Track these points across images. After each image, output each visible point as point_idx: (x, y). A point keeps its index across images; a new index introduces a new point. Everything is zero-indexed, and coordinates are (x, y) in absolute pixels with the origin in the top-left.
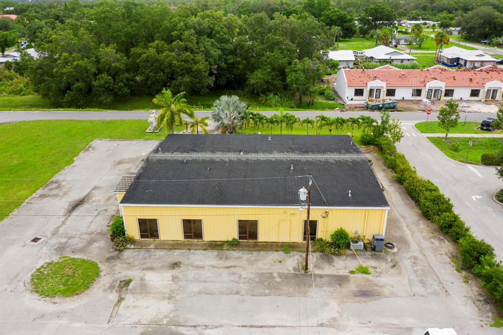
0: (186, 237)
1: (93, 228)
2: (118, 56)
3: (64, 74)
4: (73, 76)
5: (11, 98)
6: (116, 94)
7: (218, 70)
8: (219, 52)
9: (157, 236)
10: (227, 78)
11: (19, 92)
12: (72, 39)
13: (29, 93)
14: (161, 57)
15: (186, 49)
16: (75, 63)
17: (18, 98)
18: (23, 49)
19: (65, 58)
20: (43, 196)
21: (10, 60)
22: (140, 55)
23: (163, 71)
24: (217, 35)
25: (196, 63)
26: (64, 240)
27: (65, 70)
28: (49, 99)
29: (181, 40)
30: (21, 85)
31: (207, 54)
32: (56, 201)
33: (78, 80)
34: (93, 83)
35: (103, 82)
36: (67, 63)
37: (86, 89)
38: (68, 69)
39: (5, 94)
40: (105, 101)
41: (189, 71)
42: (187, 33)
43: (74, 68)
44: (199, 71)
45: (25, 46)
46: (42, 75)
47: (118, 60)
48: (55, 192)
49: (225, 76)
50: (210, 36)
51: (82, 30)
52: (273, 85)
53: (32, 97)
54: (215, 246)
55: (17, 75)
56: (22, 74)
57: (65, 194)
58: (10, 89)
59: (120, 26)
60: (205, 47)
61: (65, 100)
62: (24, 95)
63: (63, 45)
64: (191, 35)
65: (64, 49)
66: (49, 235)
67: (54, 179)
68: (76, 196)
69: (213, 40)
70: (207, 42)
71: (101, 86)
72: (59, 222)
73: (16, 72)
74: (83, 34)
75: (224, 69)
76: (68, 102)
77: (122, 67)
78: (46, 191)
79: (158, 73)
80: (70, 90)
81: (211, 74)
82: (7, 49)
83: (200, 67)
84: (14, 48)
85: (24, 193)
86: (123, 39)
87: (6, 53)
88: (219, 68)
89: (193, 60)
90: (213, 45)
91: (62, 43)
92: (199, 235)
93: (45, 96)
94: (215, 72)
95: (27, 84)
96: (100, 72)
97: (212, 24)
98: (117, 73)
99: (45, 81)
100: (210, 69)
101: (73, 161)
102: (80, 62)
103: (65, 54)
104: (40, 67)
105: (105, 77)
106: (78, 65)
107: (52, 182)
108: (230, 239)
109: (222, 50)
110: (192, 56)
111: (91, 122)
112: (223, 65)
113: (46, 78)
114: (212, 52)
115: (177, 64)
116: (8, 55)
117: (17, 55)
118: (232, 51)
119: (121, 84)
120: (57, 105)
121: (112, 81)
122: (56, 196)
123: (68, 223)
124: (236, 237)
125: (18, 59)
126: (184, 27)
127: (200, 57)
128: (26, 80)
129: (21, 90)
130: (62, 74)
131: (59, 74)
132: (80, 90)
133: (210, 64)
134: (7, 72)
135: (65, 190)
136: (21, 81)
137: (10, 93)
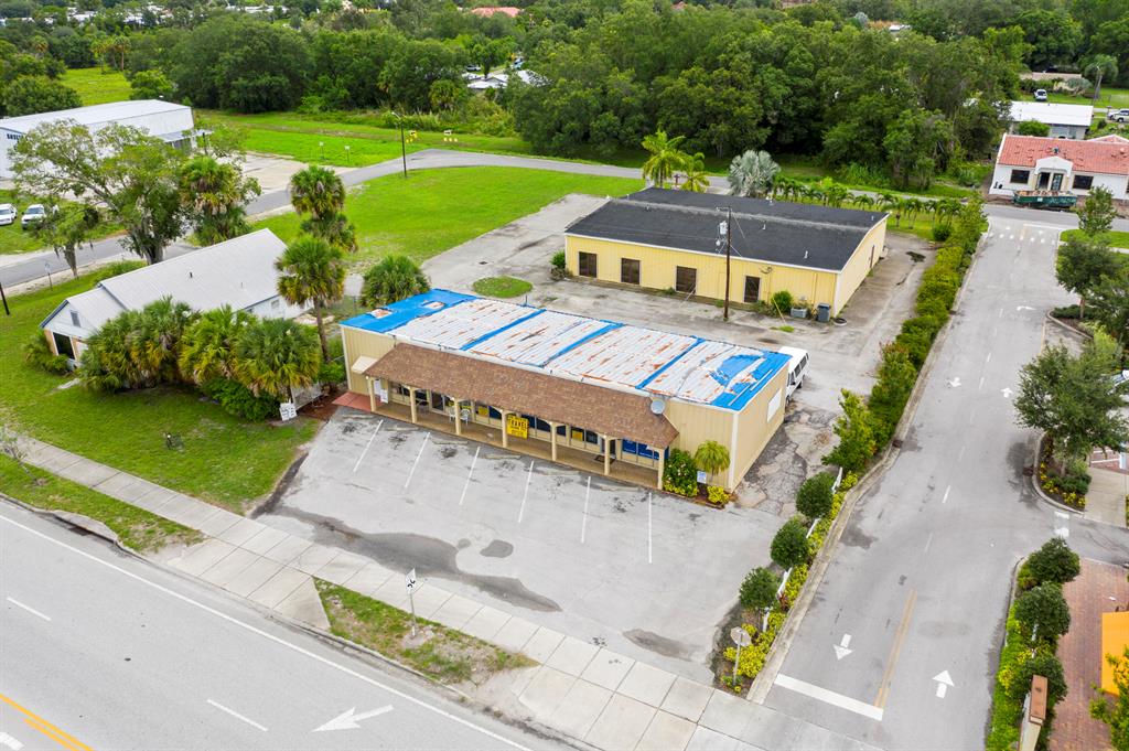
0: (623, 280)
1: (537, 263)
2: (635, 87)
3: (557, 107)
4: (567, 112)
5: (486, 139)
6: (621, 144)
7: (779, 120)
8: (786, 91)
9: (596, 276)
10: (795, 134)
11: (495, 132)
12: (575, 59)
13: (510, 135)
14: (691, 91)
15: (733, 82)
16: (573, 93)
17: (495, 140)
18: (514, 70)
19: (562, 86)
20: (499, 234)
21: (494, 85)
22: (664, 87)
23: (691, 113)
24: (790, 63)
25: (741, 105)
26: (507, 267)
27: (558, 103)
28: (533, 143)
29: (728, 68)
30: (502, 123)
31: (764, 93)
32: (510, 240)
33: (573, 119)
34: (592, 123)
35: (605, 124)
36: (562, 93)
37: (582, 133)
38: (562, 101)
39: (479, 132)
40: (604, 152)
41: (728, 116)
42: (737, 58)
43: (571, 101)
44: (743, 117)
45: (519, 65)
46: (530, 108)
47: (633, 94)
48: (511, 233)
49: (792, 129)
50: (778, 64)
51: (593, 46)
52: (862, 150)
53: (514, 139)
54: (650, 292)
55: (499, 107)
56: (505, 108)
57: (521, 236)
58: (485, 126)
59: (648, 42)
60: (762, 82)
61: (553, 146)
62: (503, 136)
63: (563, 67)
64: (745, 61)
65: (563, 73)
66: (496, 261)
67: (513, 223)
68: (529, 239)
69: (780, 70)
70: (769, 72)
71: (601, 129)
72: (508, 255)
73: (499, 104)
74: (593, 51)
75: (791, 118)
76: (555, 149)
77: (636, 103)
78: (502, 231)
79: (684, 115)
80: (560, 131)
81: (764, 123)
82: (492, 68)
83: (745, 111)
84: (502, 68)
85: (480, 230)
86: (648, 62)
87: (490, 75)
88: (781, 116)
89: (737, 100)
90: (778, 78)
91: (562, 64)
92: (636, 281)
93: (527, 138)
94: (774, 122)
95: (510, 121)
96: (605, 108)
97: (786, 44)
98: (627, 114)
99: (532, 116)
100: (765, 117)
101: (538, 210)
102: (579, 93)
103: (562, 80)
104: (527, 97)
105: (610, 116)
106: (576, 95)
107: (511, 226)
108: (667, 288)
109: (793, 87)
110: (737, 94)
111: (576, 175)
112: (790, 112)
113: (533, 112)
114: (773, 90)
115: (712, 104)
116: (492, 78)
117: (504, 78)
118: (810, 91)
119: (630, 129)
120: (539, 151)
121: (618, 123)
122: (512, 236)
123: (516, 257)
124: (674, 287)
125: (505, 84)
126: (737, 48)
127: (750, 96)
128: (509, 116)
129: (500, 129)
130: (554, 108)
131: (549, 107)
132: (572, 133)
133: (766, 109)
134: (486, 102)
135: (521, 233)
136: (502, 117)
137: (485, 132)
